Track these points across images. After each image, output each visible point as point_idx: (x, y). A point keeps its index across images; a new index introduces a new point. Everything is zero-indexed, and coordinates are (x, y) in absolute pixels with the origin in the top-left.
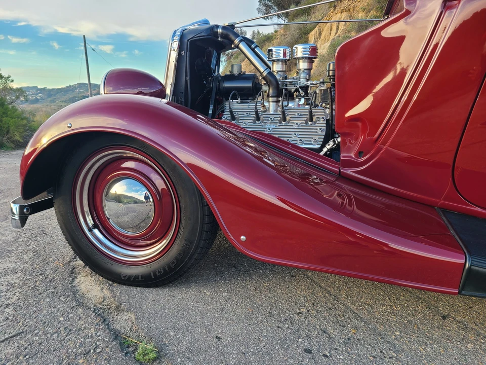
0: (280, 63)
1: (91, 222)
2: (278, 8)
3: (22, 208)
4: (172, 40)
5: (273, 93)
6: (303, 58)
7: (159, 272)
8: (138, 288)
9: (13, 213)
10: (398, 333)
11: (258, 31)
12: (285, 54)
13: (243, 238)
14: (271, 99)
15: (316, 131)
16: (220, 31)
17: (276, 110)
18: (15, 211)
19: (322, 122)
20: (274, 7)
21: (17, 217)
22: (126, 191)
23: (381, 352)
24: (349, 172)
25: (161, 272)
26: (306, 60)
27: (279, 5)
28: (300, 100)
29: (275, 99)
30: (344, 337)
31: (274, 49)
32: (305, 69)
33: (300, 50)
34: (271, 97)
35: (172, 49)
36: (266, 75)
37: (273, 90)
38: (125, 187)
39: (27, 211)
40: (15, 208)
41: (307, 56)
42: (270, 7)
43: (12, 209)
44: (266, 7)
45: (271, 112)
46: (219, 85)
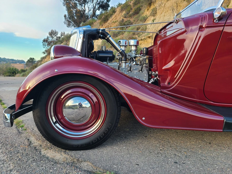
0: (124, 47)
1: (54, 120)
2: (74, 23)
3: (11, 116)
4: (80, 34)
5: (124, 59)
6: (133, 45)
7: (95, 141)
8: (81, 151)
9: (6, 119)
10: (200, 151)
11: (64, 32)
12: (126, 44)
13: (144, 118)
14: (123, 62)
15: (144, 75)
16: (100, 31)
17: (125, 67)
18: (7, 117)
19: (145, 71)
20: (72, 22)
21: (9, 121)
22: (73, 103)
23: (200, 158)
24: (165, 91)
25: (96, 140)
26: (135, 46)
27: (74, 21)
28: (133, 62)
29: (125, 62)
30: (184, 155)
31: (121, 41)
32: (134, 50)
33: (132, 42)
34: (124, 61)
35: (80, 38)
36: (121, 52)
37: (124, 58)
38: (73, 102)
39: (14, 118)
40: (8, 116)
41: (135, 44)
42: (70, 22)
43: (6, 117)
44: (68, 21)
45: (123, 67)
46: (97, 55)
